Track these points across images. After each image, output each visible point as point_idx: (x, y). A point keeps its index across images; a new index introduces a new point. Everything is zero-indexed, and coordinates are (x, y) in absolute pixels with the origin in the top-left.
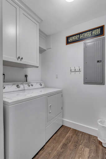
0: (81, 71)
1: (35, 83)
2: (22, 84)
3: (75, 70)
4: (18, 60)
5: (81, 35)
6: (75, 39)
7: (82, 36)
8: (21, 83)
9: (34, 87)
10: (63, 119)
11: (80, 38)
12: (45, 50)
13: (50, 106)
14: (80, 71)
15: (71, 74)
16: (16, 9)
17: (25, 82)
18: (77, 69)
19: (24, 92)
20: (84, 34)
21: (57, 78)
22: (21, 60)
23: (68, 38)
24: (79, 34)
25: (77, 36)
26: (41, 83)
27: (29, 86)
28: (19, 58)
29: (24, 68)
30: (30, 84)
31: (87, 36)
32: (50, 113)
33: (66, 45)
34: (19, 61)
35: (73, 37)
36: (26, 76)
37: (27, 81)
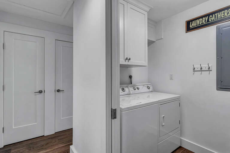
0: (211, 70)
1: (142, 85)
2: (127, 87)
3: (201, 68)
4: (125, 61)
5: (211, 16)
6: (201, 23)
7: (213, 18)
8: (126, 85)
9: (141, 91)
10: (181, 138)
11: (210, 21)
12: (154, 42)
13: (164, 117)
14: (209, 69)
15: (194, 74)
16: (124, 6)
17: (129, 84)
18: (205, 66)
19: (130, 97)
20: (216, 14)
21: (171, 79)
22: (128, 62)
23: (188, 23)
24: (208, 15)
25: (204, 18)
26: (149, 86)
27: (135, 89)
28: (127, 59)
29: (128, 68)
30: (136, 88)
31: (223, 17)
32: (163, 126)
33: (186, 33)
34: (127, 63)
35: (198, 21)
36: (130, 77)
37: (131, 84)
